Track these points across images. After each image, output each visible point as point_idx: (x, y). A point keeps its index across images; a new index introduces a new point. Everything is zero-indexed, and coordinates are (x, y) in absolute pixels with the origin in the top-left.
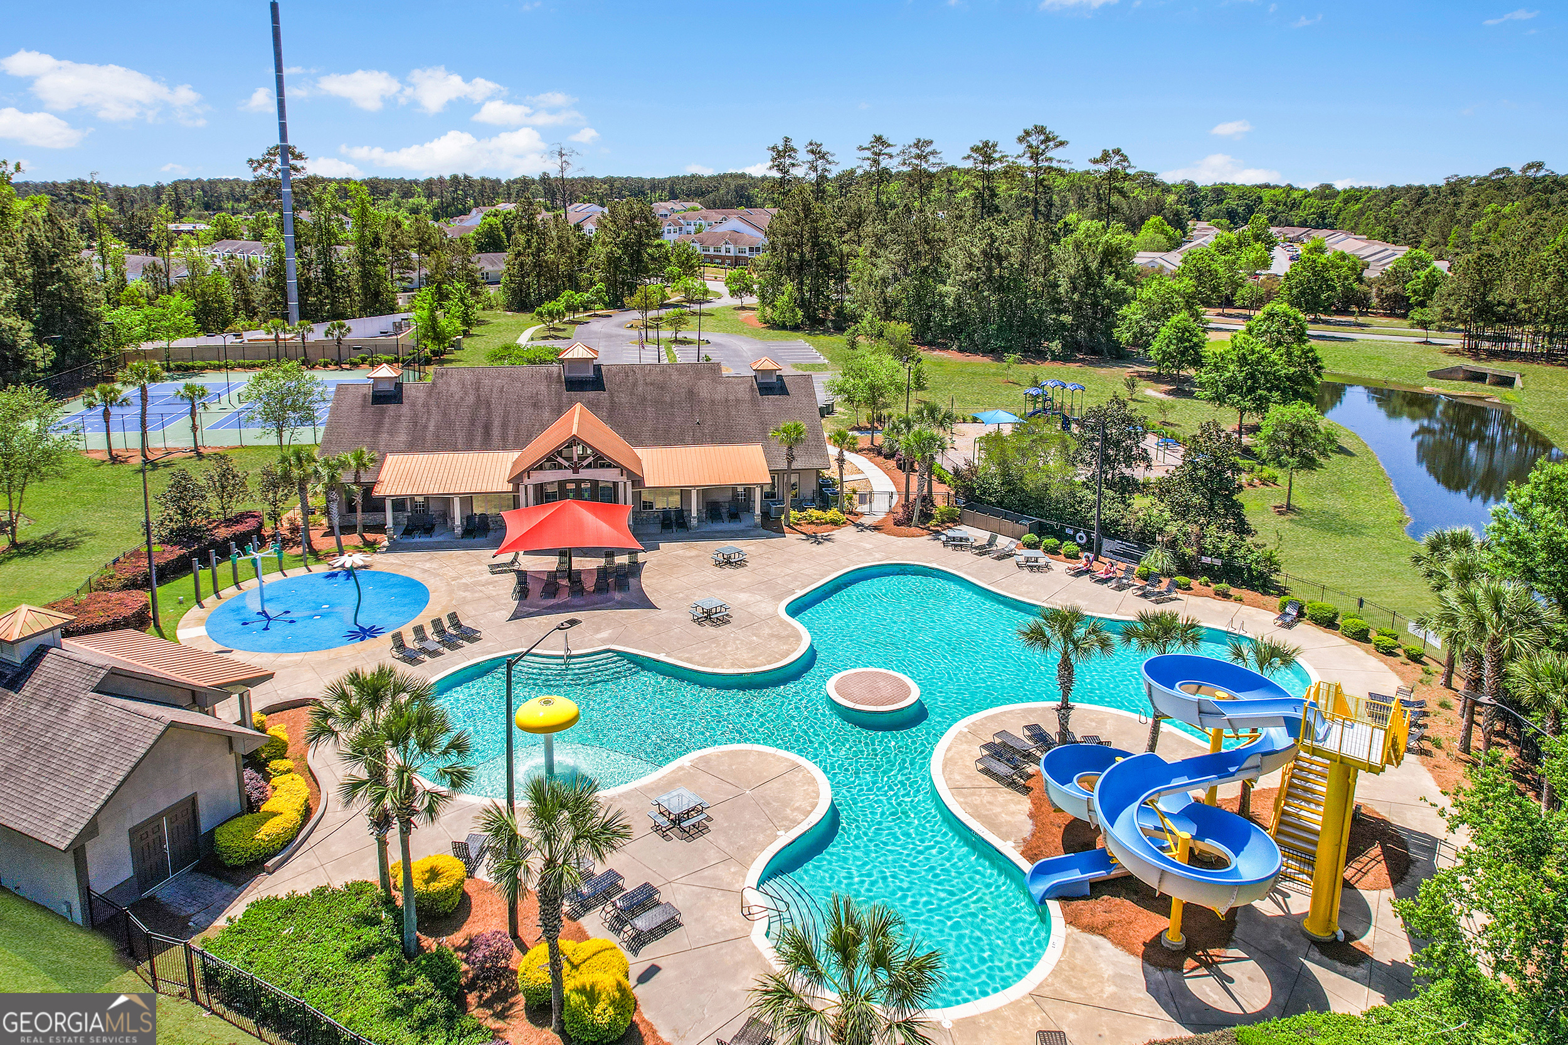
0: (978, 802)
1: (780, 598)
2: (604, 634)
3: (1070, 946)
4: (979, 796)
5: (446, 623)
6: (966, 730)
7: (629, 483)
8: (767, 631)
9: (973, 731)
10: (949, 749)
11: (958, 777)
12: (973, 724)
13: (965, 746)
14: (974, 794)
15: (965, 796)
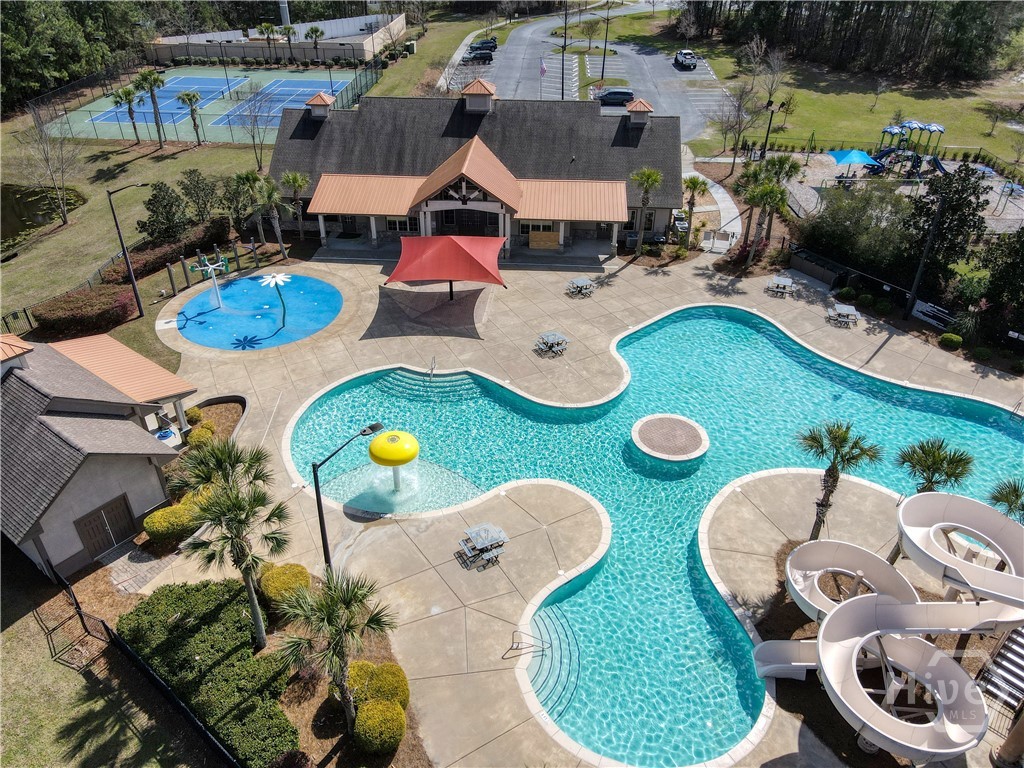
0: (731, 566)
4: (733, 559)
6: (739, 490)
7: (508, 216)
8: (596, 366)
10: (719, 508)
11: (720, 538)
12: (747, 484)
13: (733, 507)
14: (730, 557)
15: (722, 559)
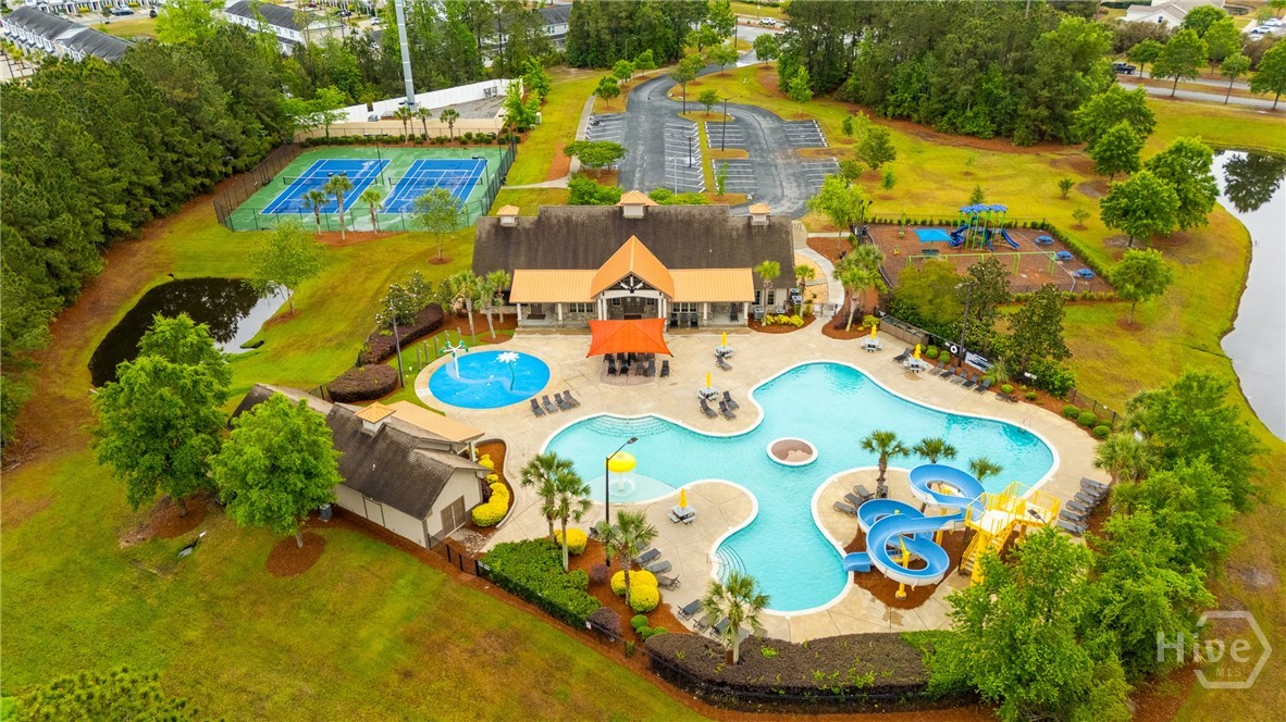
0: (831, 521)
1: (750, 385)
2: (649, 405)
3: (852, 592)
5: (563, 396)
6: (836, 481)
7: (665, 301)
9: (841, 482)
10: (823, 491)
11: (824, 508)
12: (842, 477)
13: (833, 490)
14: (830, 516)
